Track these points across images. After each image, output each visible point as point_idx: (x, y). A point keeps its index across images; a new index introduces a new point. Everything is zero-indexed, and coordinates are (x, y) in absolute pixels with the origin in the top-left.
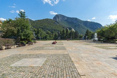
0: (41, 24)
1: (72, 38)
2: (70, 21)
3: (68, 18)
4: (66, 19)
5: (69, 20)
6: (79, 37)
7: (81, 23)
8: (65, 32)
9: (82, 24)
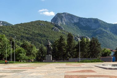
0: (26, 32)
1: (85, 57)
2: (84, 25)
3: (80, 19)
4: (76, 21)
5: (82, 23)
6: (100, 54)
7: (105, 28)
8: (66, 42)
9: (108, 31)
